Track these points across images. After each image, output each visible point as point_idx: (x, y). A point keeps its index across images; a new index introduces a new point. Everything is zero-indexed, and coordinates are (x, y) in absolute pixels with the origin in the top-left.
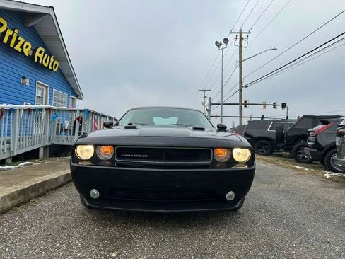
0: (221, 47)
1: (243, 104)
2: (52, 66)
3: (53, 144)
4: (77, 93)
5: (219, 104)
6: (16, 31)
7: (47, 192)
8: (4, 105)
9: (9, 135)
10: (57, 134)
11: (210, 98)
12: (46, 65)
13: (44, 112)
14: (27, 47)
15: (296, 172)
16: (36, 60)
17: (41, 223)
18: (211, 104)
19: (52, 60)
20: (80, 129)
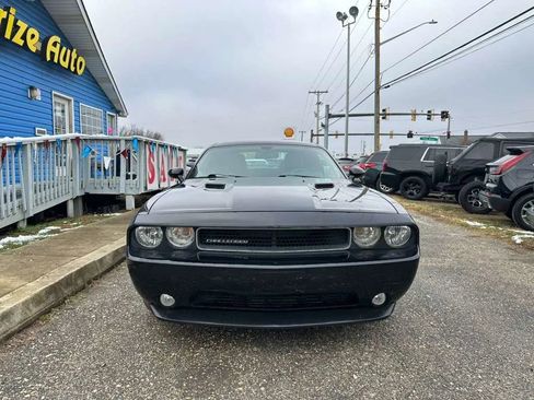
0: (346, 22)
1: (380, 115)
2: (75, 65)
3: (87, 194)
4: (118, 108)
5: (344, 116)
6: (13, 11)
7: (89, 283)
8: (6, 140)
9: (18, 181)
10: (92, 176)
11: (328, 106)
12: (65, 65)
13: (69, 145)
14: (33, 36)
15: (467, 232)
16: (49, 59)
17: (88, 344)
18: (330, 116)
19: (74, 56)
20: (128, 169)
